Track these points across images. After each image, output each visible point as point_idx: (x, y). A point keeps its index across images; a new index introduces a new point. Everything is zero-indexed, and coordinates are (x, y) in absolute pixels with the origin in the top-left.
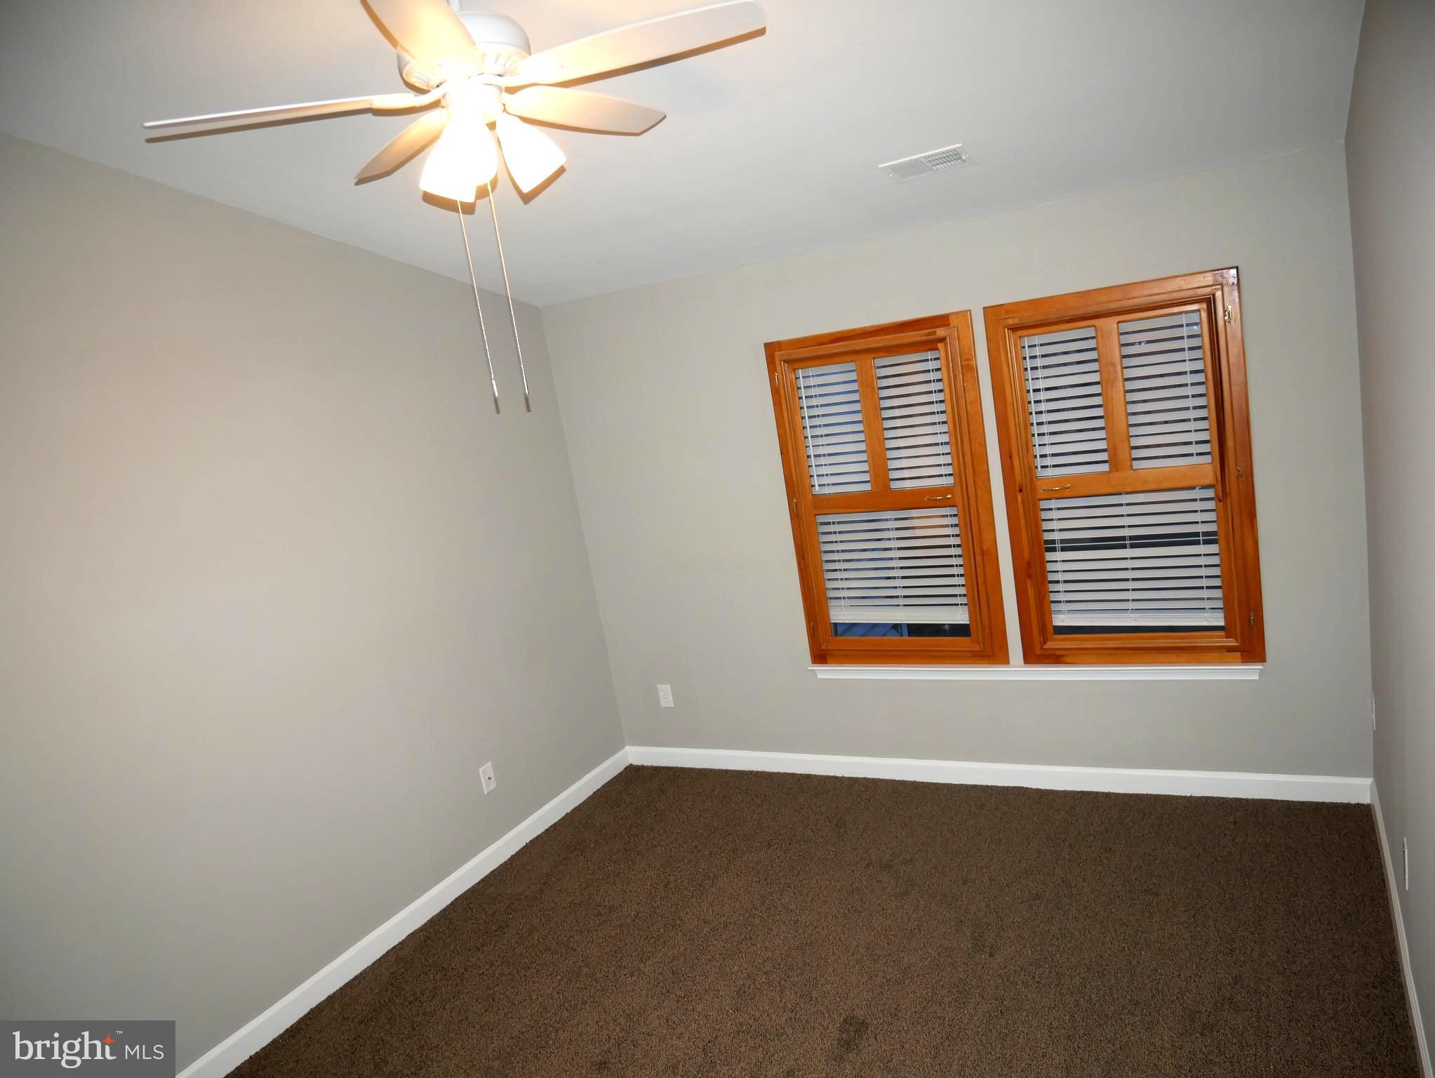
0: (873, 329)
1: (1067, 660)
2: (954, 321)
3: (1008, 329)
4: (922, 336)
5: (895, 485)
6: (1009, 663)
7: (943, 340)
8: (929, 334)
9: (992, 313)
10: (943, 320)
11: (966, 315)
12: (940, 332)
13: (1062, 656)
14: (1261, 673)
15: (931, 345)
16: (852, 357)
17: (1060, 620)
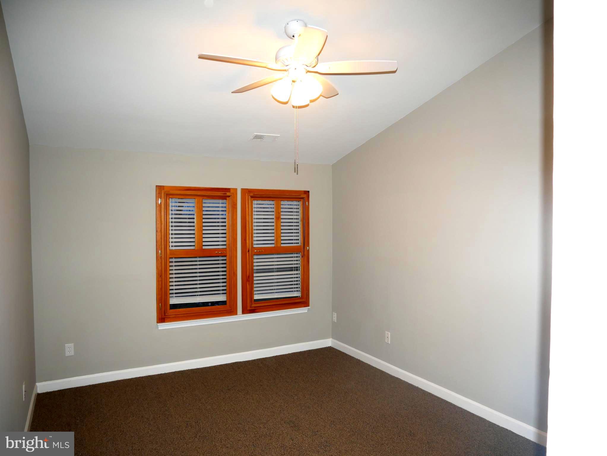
0: (202, 188)
1: (257, 311)
2: (232, 191)
3: (251, 197)
4: (221, 194)
5: (204, 247)
6: (237, 314)
7: (229, 196)
8: (224, 194)
9: (244, 191)
10: (228, 190)
11: (236, 190)
12: (228, 194)
13: (255, 309)
14: (309, 310)
15: (224, 198)
16: (194, 197)
17: (256, 297)
